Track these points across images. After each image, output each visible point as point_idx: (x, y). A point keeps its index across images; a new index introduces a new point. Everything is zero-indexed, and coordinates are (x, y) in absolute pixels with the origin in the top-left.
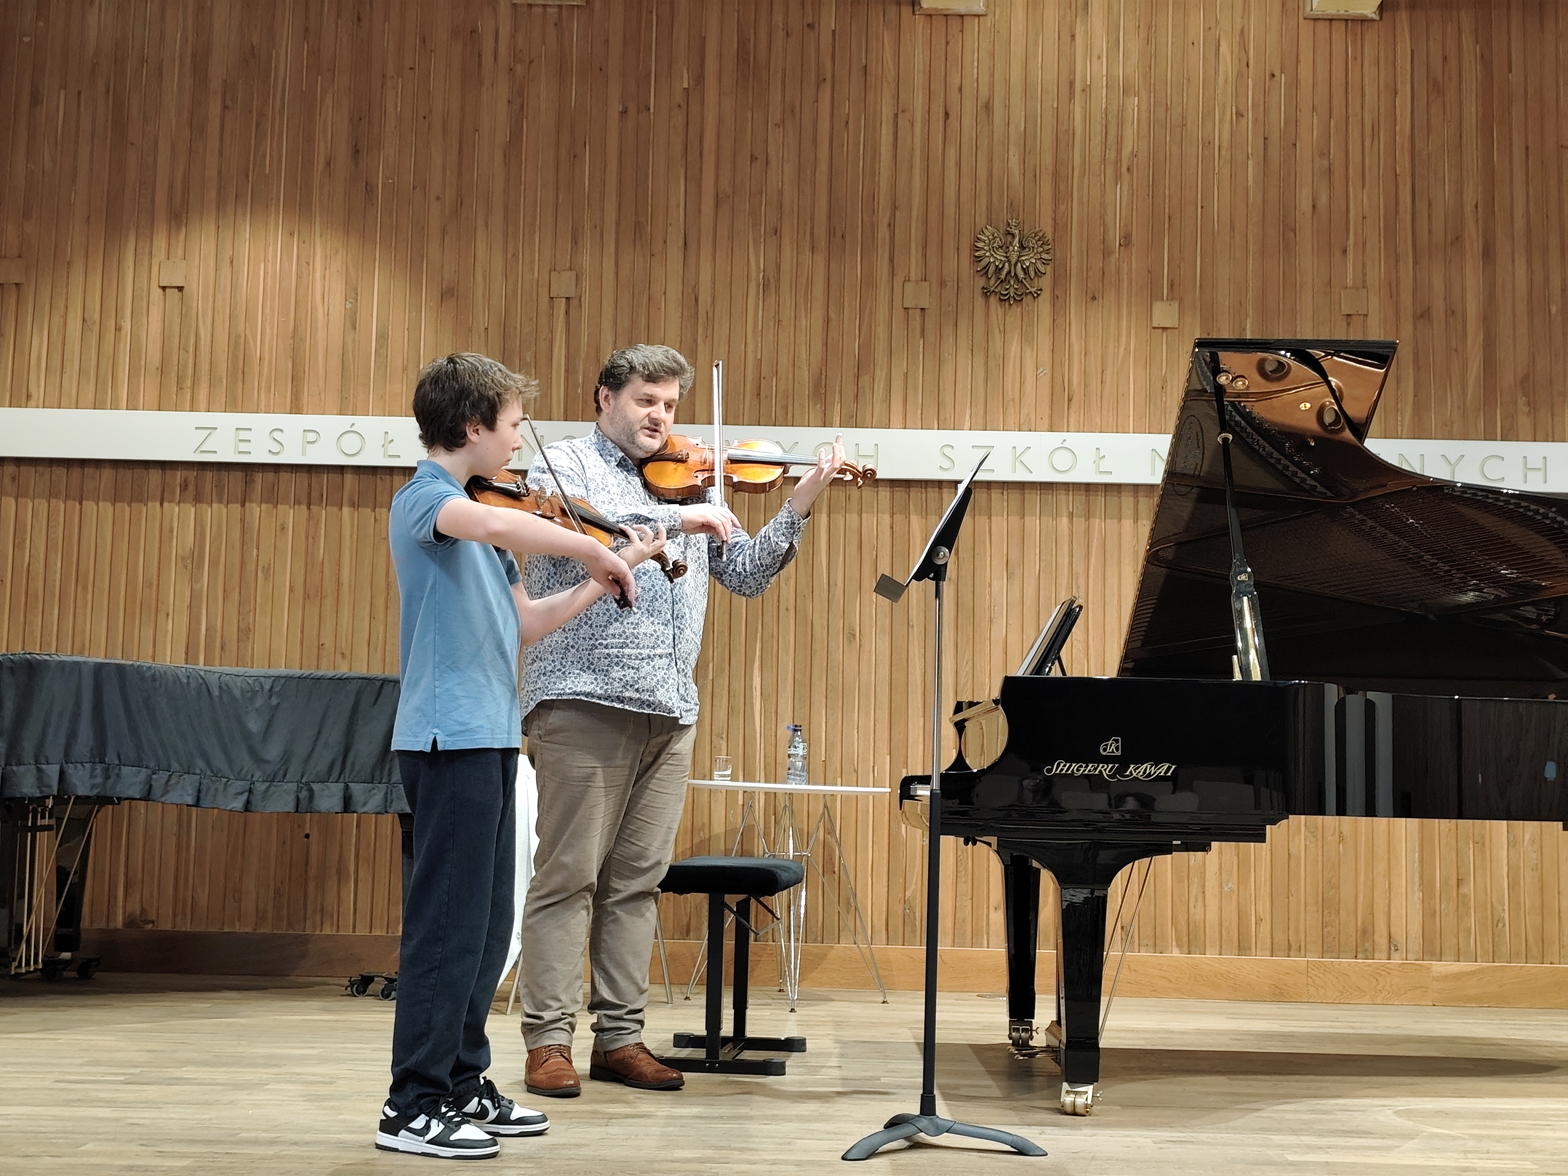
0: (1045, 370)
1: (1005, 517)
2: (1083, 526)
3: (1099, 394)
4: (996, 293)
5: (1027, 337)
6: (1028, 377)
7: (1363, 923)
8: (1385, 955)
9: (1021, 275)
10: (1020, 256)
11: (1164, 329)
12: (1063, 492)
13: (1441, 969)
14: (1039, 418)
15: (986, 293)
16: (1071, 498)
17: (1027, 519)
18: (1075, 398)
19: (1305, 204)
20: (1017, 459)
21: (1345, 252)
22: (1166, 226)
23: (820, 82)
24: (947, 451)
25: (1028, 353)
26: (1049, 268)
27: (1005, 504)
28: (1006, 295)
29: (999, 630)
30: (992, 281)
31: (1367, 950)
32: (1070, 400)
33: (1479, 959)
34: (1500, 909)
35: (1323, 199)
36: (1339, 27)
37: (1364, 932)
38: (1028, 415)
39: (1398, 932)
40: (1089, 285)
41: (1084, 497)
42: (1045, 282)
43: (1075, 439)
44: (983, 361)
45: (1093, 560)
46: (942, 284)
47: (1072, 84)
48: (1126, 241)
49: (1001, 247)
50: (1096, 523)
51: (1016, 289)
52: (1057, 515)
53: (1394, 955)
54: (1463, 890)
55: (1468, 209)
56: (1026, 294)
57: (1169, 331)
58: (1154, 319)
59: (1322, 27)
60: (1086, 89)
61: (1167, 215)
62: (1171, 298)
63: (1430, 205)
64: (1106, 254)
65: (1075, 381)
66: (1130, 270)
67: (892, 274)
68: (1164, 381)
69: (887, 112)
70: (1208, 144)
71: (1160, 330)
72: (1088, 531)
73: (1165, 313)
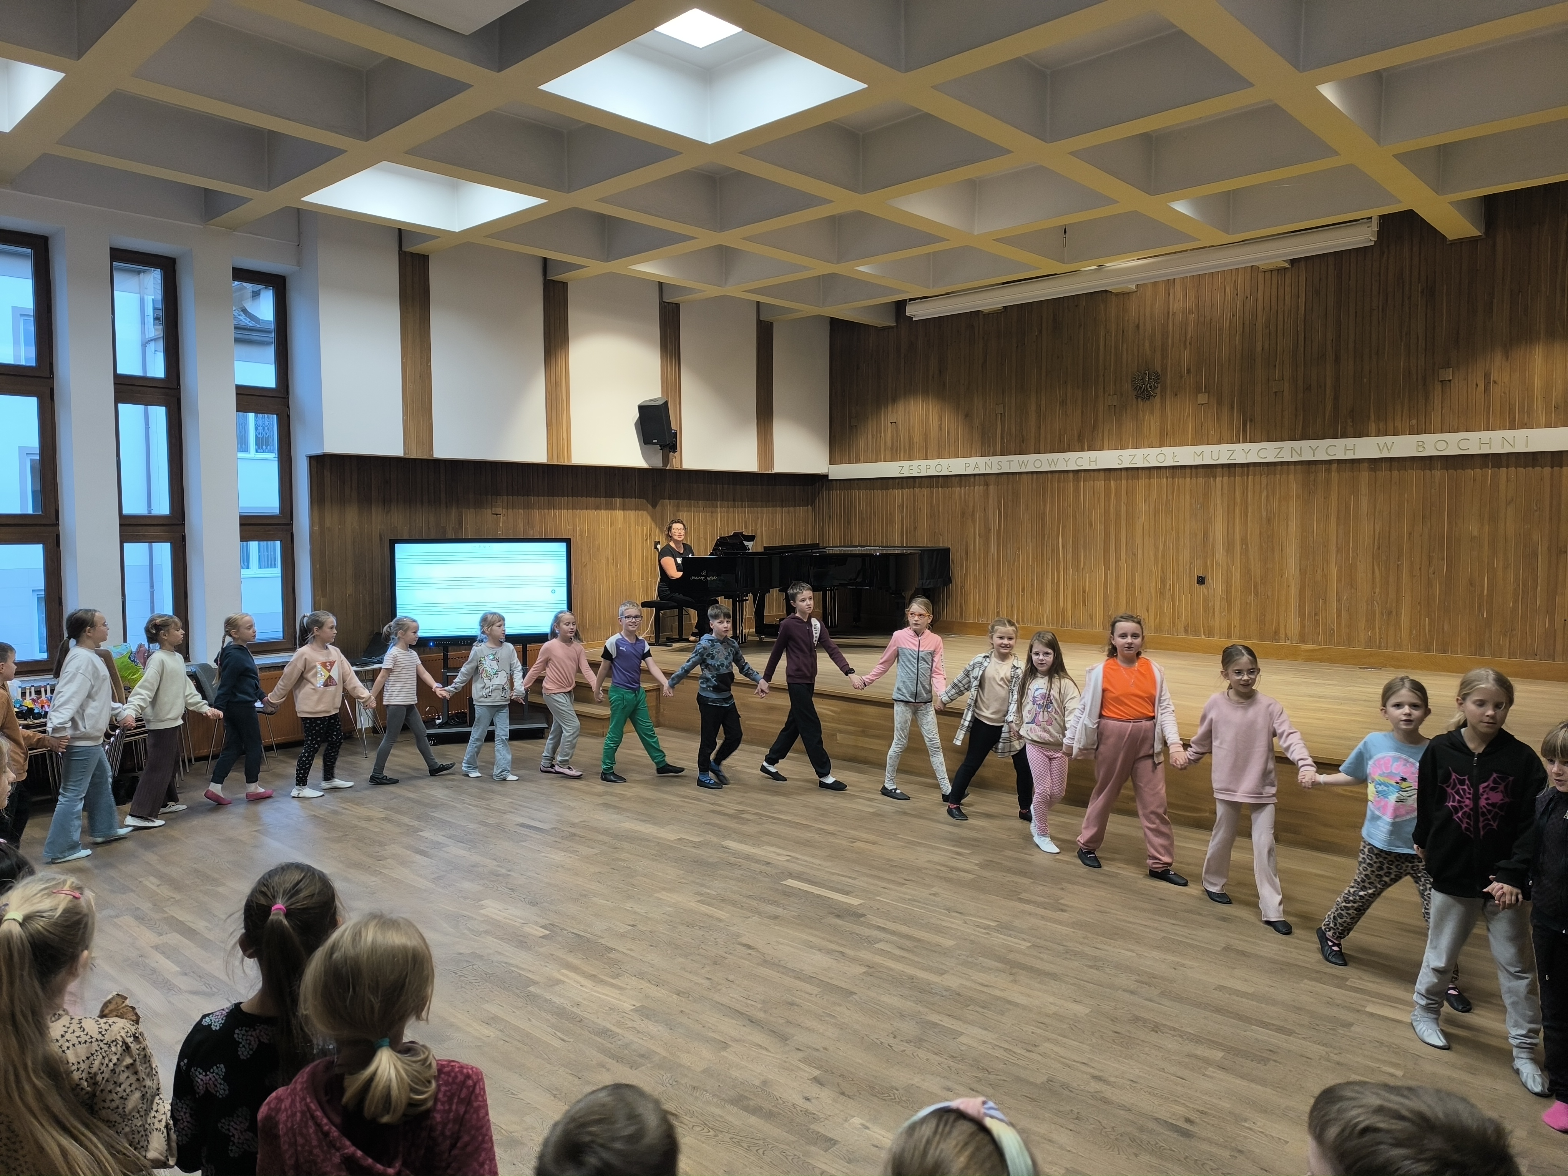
0: (1158, 423)
1: (1143, 480)
2: (1171, 481)
3: (1178, 432)
4: (1140, 397)
5: (1152, 413)
6: (1152, 428)
7: (1275, 629)
8: (1284, 641)
9: (1149, 389)
10: (1149, 382)
12: (1162, 470)
13: (1305, 647)
14: (1155, 442)
15: (1137, 398)
16: (1166, 472)
17: (1150, 480)
18: (1169, 434)
19: (1259, 348)
21: (1275, 366)
23: (1080, 326)
25: (1152, 418)
26: (1160, 385)
27: (1142, 475)
28: (1144, 397)
29: (1142, 521)
30: (1139, 392)
31: (1276, 639)
32: (1167, 435)
33: (1323, 644)
34: (1332, 625)
35: (1267, 346)
36: (1275, 274)
37: (1275, 632)
38: (1151, 442)
39: (1290, 633)
40: (1174, 390)
41: (1171, 471)
42: (1158, 391)
44: (1136, 422)
45: (1175, 493)
46: (1122, 395)
47: (1168, 313)
48: (1189, 371)
49: (1142, 379)
50: (1176, 480)
51: (1147, 394)
52: (1163, 478)
53: (1287, 641)
54: (1317, 618)
55: (1329, 342)
56: (1151, 396)
57: (1204, 405)
58: (1199, 400)
59: (1268, 275)
60: (1174, 314)
61: (1205, 362)
62: (1205, 391)
63: (1312, 343)
64: (1181, 377)
65: (1169, 428)
66: (1190, 383)
67: (1104, 393)
68: (1203, 424)
69: (1102, 333)
70: (1221, 329)
71: (1201, 405)
72: (1173, 484)
73: (1202, 398)
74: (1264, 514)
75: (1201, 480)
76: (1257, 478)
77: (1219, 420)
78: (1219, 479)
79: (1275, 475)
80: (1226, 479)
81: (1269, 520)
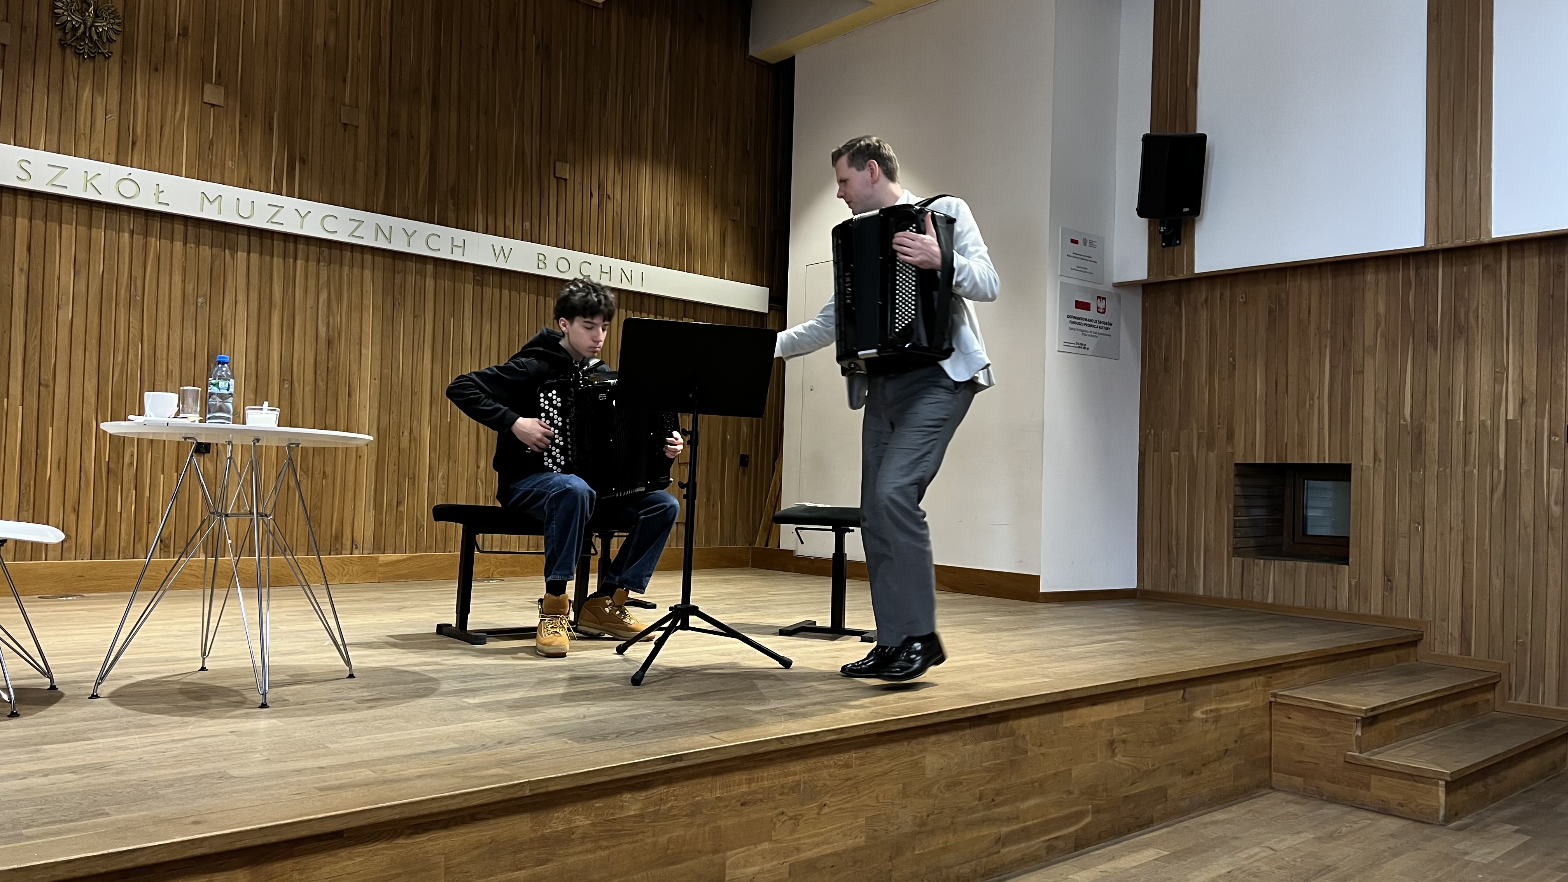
0: (113, 117)
1: (74, 226)
2: (141, 242)
3: (158, 143)
4: (72, 46)
5: (98, 87)
6: (98, 120)
7: (336, 532)
8: (349, 552)
9: (95, 38)
10: (94, 22)
11: (213, 105)
12: (126, 213)
13: (385, 559)
14: (106, 152)
15: (63, 45)
16: (132, 219)
17: (94, 230)
18: (138, 144)
20: (88, 182)
21: (345, 80)
22: (216, 29)
24: (24, 164)
25: (98, 100)
26: (119, 38)
27: (75, 216)
28: (81, 50)
29: (66, 314)
30: (69, 37)
31: (337, 549)
32: (134, 144)
33: (407, 552)
34: (422, 520)
35: (332, 40)
37: (336, 538)
38: (98, 149)
39: (358, 537)
40: (153, 58)
41: (143, 220)
42: (115, 49)
43: (137, 173)
44: (58, 98)
45: (149, 268)
46: (23, 28)
48: (184, 32)
49: (78, 11)
50: (153, 241)
51: (90, 47)
52: (120, 230)
53: (355, 551)
54: (400, 509)
55: (425, 71)
56: (99, 53)
57: (216, 107)
58: (205, 96)
61: (217, 22)
62: (218, 83)
63: (401, 63)
64: (168, 37)
65: (139, 131)
66: (186, 54)
68: (211, 143)
71: (209, 106)
72: (146, 246)
73: (213, 94)
74: (322, 330)
75: (206, 251)
76: (312, 265)
77: (243, 143)
78: (241, 255)
79: (341, 265)
80: (254, 257)
81: (329, 342)
